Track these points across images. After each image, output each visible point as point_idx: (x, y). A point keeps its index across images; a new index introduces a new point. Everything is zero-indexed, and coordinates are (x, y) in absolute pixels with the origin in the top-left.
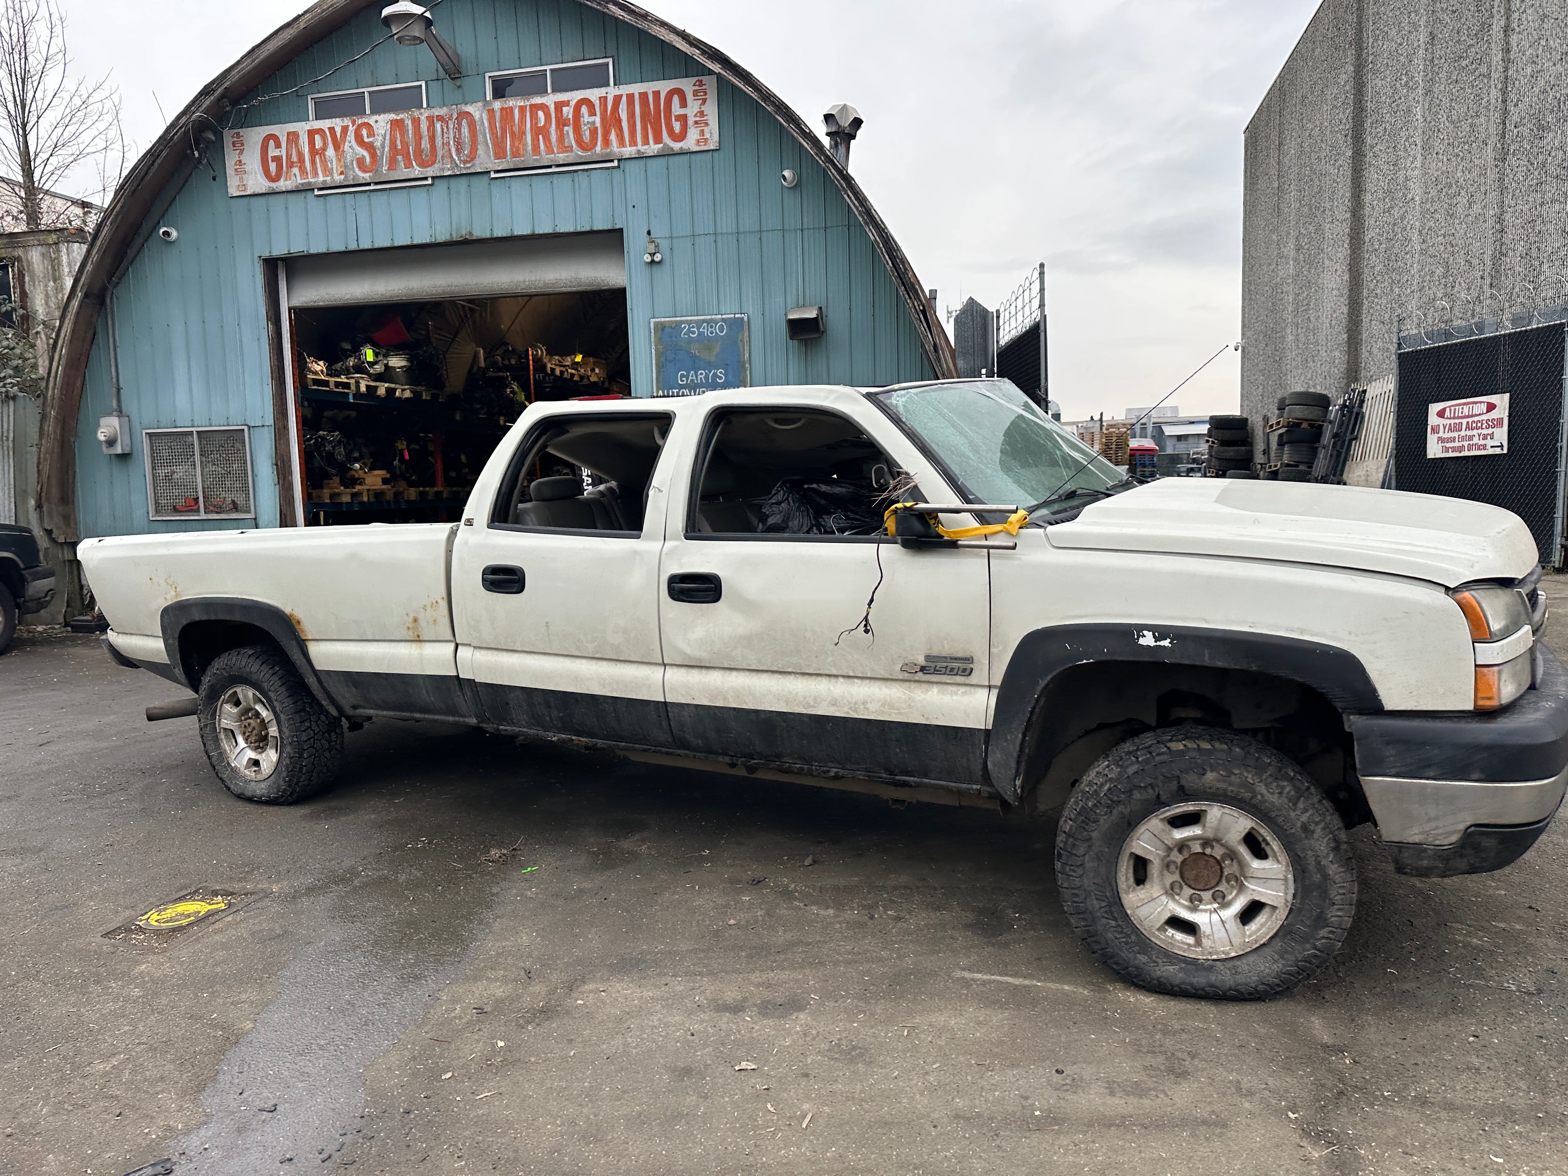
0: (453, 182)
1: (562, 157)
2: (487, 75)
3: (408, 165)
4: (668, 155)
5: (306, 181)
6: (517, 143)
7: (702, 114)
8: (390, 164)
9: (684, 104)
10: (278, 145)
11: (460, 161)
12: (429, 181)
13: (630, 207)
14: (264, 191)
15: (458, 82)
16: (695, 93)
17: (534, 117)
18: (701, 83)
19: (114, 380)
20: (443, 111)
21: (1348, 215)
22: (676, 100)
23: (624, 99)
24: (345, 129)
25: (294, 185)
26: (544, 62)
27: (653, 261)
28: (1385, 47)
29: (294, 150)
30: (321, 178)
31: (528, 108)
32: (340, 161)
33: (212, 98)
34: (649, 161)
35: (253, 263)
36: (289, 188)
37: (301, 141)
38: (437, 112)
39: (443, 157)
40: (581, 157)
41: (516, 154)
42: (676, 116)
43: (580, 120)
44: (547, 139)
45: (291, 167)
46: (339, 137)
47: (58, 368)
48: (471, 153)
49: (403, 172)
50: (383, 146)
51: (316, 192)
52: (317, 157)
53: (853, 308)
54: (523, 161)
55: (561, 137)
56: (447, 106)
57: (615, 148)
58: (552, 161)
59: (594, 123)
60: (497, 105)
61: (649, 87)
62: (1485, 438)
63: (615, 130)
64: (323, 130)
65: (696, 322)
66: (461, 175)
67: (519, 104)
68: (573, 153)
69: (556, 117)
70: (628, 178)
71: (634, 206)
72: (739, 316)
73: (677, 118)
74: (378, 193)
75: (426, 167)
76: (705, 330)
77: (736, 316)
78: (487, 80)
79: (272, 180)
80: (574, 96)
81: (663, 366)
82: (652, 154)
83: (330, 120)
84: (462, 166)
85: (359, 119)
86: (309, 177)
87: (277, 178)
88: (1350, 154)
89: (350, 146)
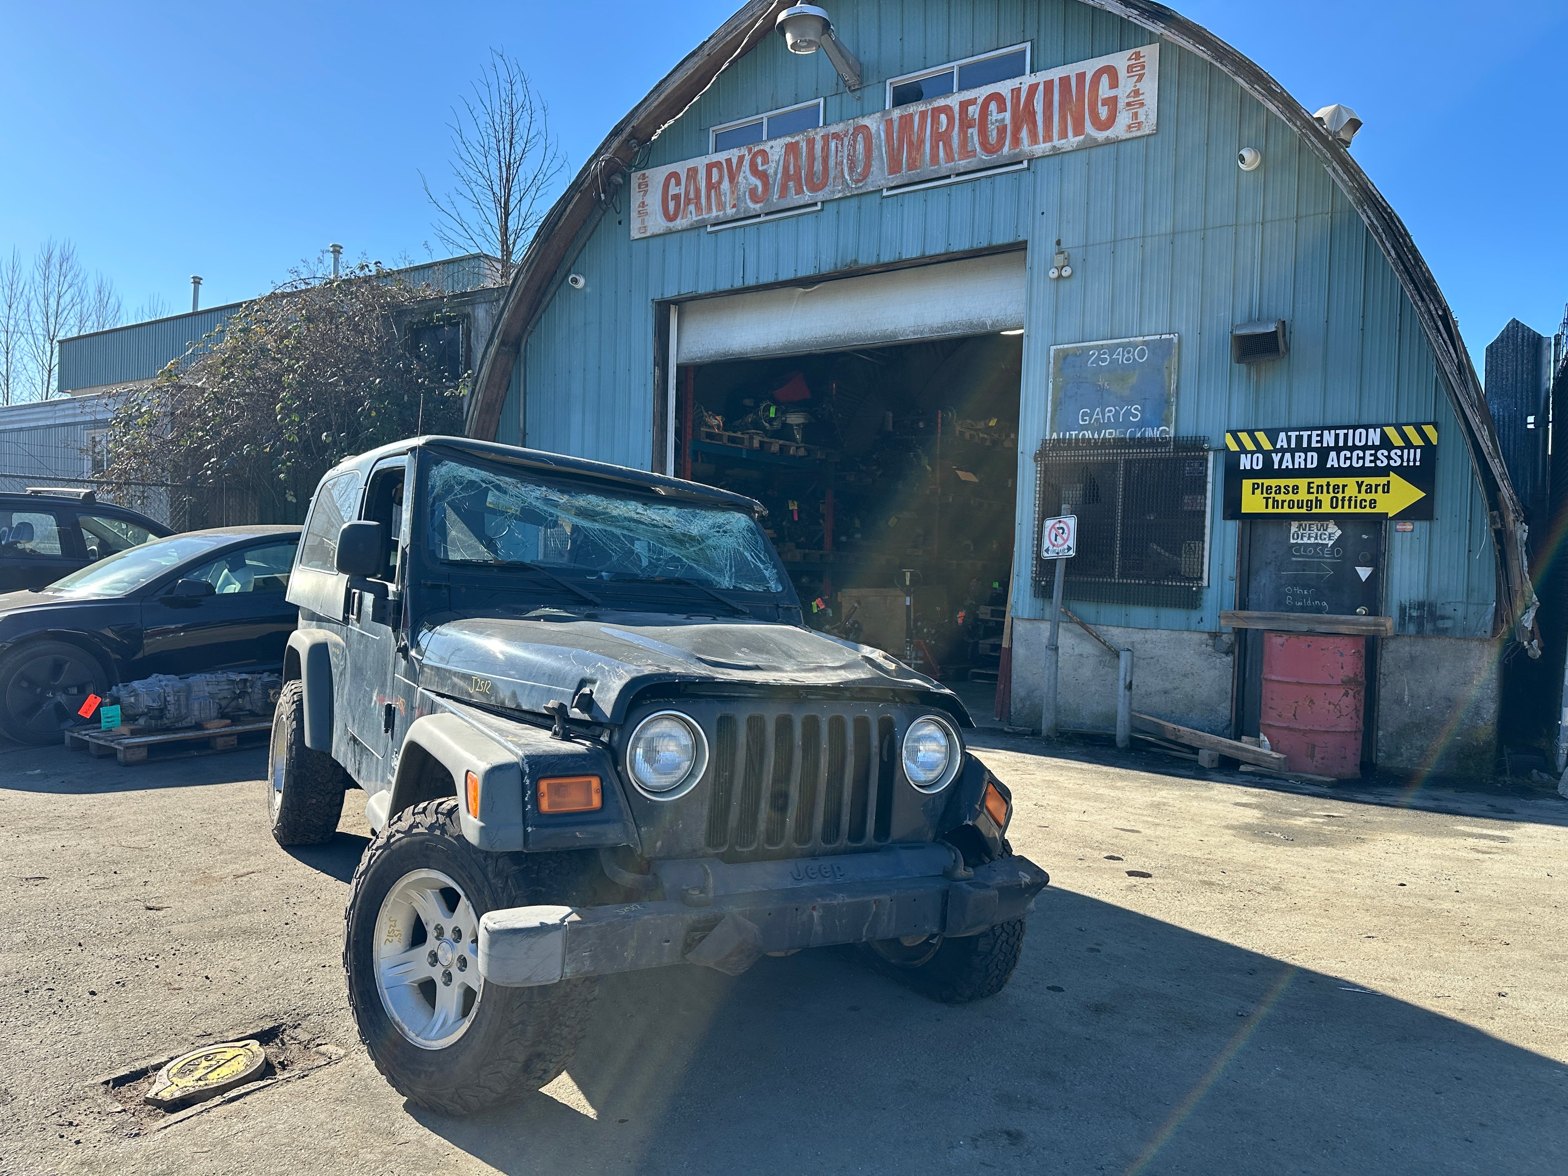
0: (843, 203)
1: (963, 164)
2: (888, 82)
3: (799, 192)
4: (1090, 148)
5: (700, 217)
6: (914, 154)
7: (1137, 93)
8: (781, 192)
9: (1114, 84)
10: (678, 183)
11: (853, 180)
12: (819, 207)
13: (1038, 213)
14: (661, 232)
15: (858, 94)
16: (1130, 69)
18: (1138, 56)
20: (839, 128)
22: (1105, 80)
23: (1041, 87)
24: (741, 159)
25: (689, 223)
26: (952, 58)
27: (1060, 276)
29: (692, 187)
30: (714, 213)
31: (929, 112)
32: (733, 193)
33: (620, 138)
34: (1066, 156)
35: (646, 306)
36: (684, 226)
37: (699, 176)
38: (834, 129)
39: (835, 178)
40: (984, 161)
41: (912, 166)
42: (1103, 100)
43: (987, 119)
44: (948, 146)
45: (688, 205)
46: (734, 168)
48: (864, 169)
49: (793, 199)
50: (776, 173)
51: (709, 229)
52: (713, 191)
53: (1332, 320)
54: (918, 174)
55: (964, 140)
56: (844, 121)
57: (1026, 145)
58: (950, 170)
59: (1004, 119)
60: (896, 113)
61: (1071, 70)
63: (1027, 126)
64: (720, 163)
65: (1108, 347)
66: (852, 196)
67: (920, 109)
68: (977, 158)
69: (960, 119)
70: (1039, 181)
71: (1043, 213)
72: (1167, 336)
73: (1105, 102)
74: (768, 224)
75: (817, 191)
76: (1120, 356)
77: (1163, 337)
78: (888, 88)
79: (671, 219)
80: (982, 92)
81: (1061, 403)
82: (1071, 149)
83: (728, 151)
84: (853, 186)
85: (756, 147)
86: (704, 214)
87: (674, 217)
89: (745, 176)
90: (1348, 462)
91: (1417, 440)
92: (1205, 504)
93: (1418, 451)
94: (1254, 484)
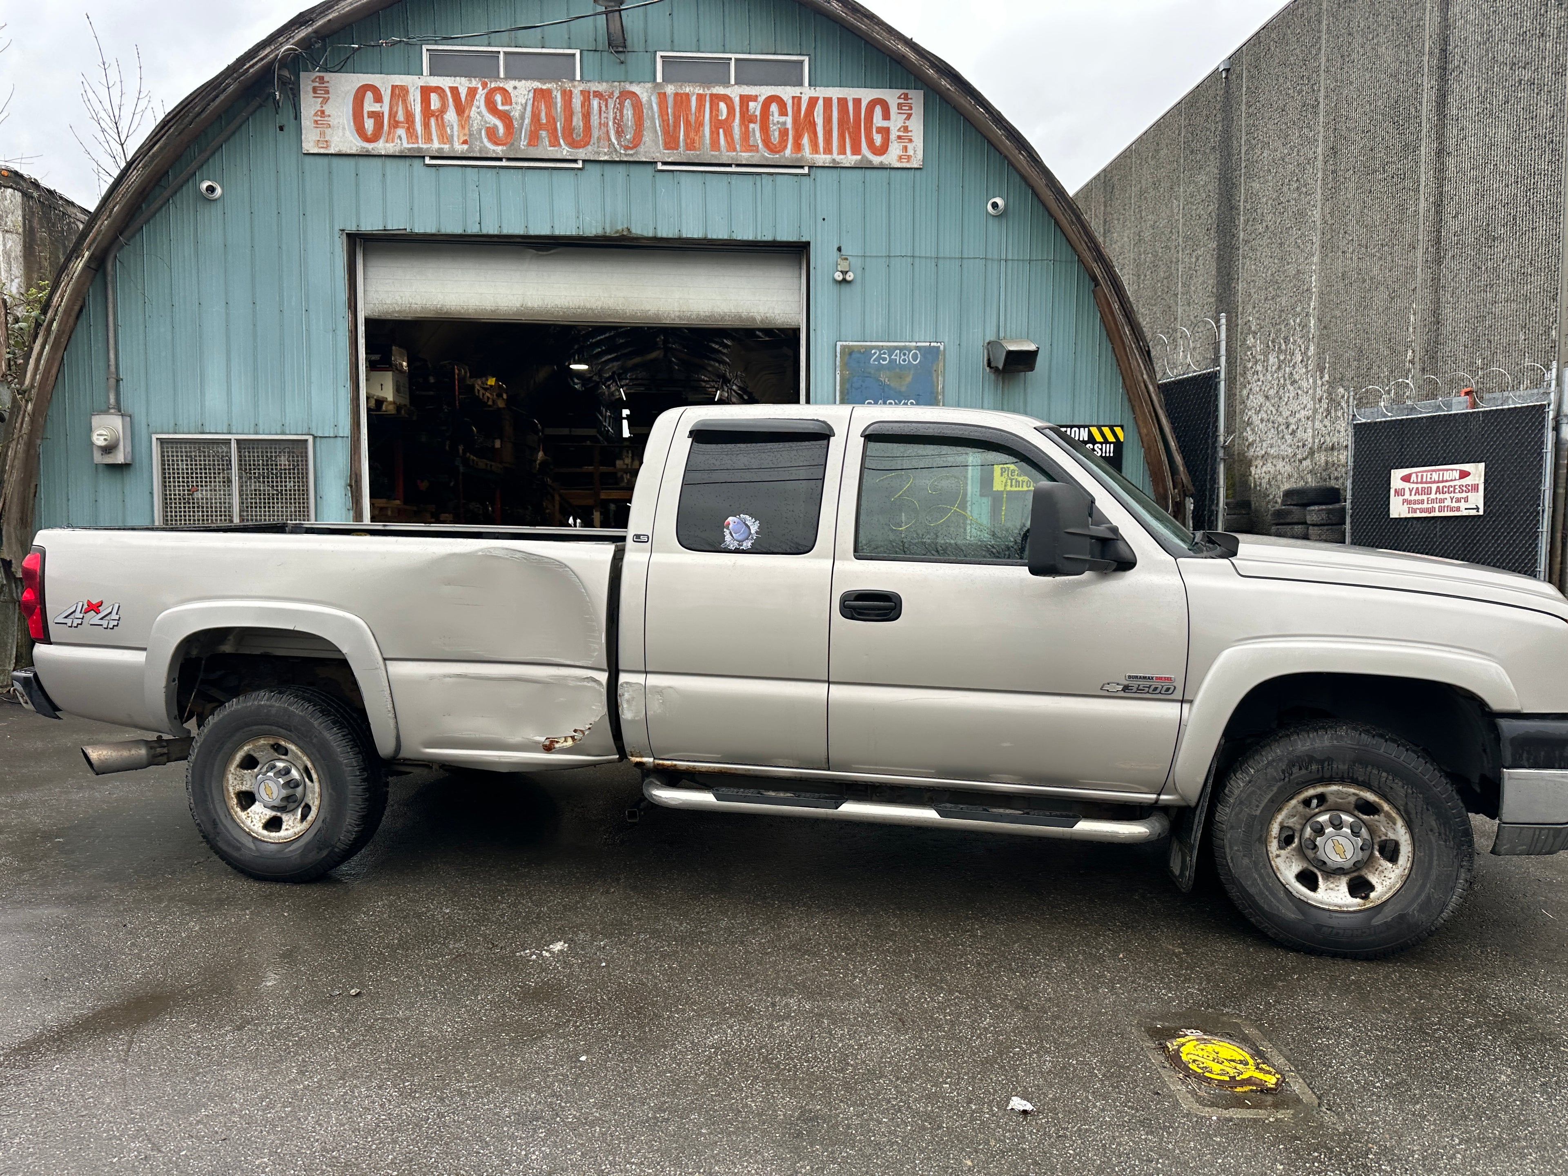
0: (608, 169)
1: (745, 156)
2: (659, 54)
3: (555, 143)
4: (866, 168)
5: (415, 146)
6: (692, 135)
7: (906, 129)
8: (530, 139)
9: (886, 116)
10: (378, 99)
11: (621, 146)
12: (580, 165)
13: (820, 219)
14: (353, 151)
15: (622, 57)
16: (900, 106)
17: (714, 108)
18: (906, 97)
19: (113, 369)
20: (602, 87)
21: (1213, 300)
22: (878, 110)
23: (821, 102)
24: (472, 92)
25: (397, 149)
26: (727, 49)
27: (844, 280)
28: (1265, 155)
29: (400, 108)
30: (436, 145)
31: (708, 98)
32: (463, 127)
34: (844, 172)
35: (332, 236)
36: (390, 152)
37: (411, 97)
38: (595, 87)
39: (599, 139)
40: (767, 159)
41: (690, 146)
42: (877, 128)
43: (769, 119)
44: (729, 134)
45: (395, 127)
46: (463, 99)
48: (634, 138)
49: (546, 149)
50: (522, 117)
51: (428, 161)
52: (433, 121)
53: (1055, 345)
54: (698, 155)
55: (746, 135)
56: (607, 82)
57: (807, 152)
58: (732, 158)
59: (785, 123)
60: (670, 89)
61: (850, 93)
62: (1458, 500)
63: (808, 135)
64: (443, 90)
65: (888, 348)
66: (619, 162)
67: (696, 91)
68: (759, 154)
69: (740, 112)
70: (818, 188)
71: (824, 219)
72: (935, 344)
73: (880, 130)
74: (512, 171)
75: (577, 148)
76: (896, 356)
78: (658, 60)
79: (368, 140)
80: (763, 91)
81: (848, 393)
82: (848, 165)
83: (453, 78)
84: (622, 152)
85: (491, 82)
86: (420, 141)
87: (374, 138)
88: (1214, 246)
89: (479, 112)
91: (1111, 438)
93: (1112, 445)
94: (1002, 469)
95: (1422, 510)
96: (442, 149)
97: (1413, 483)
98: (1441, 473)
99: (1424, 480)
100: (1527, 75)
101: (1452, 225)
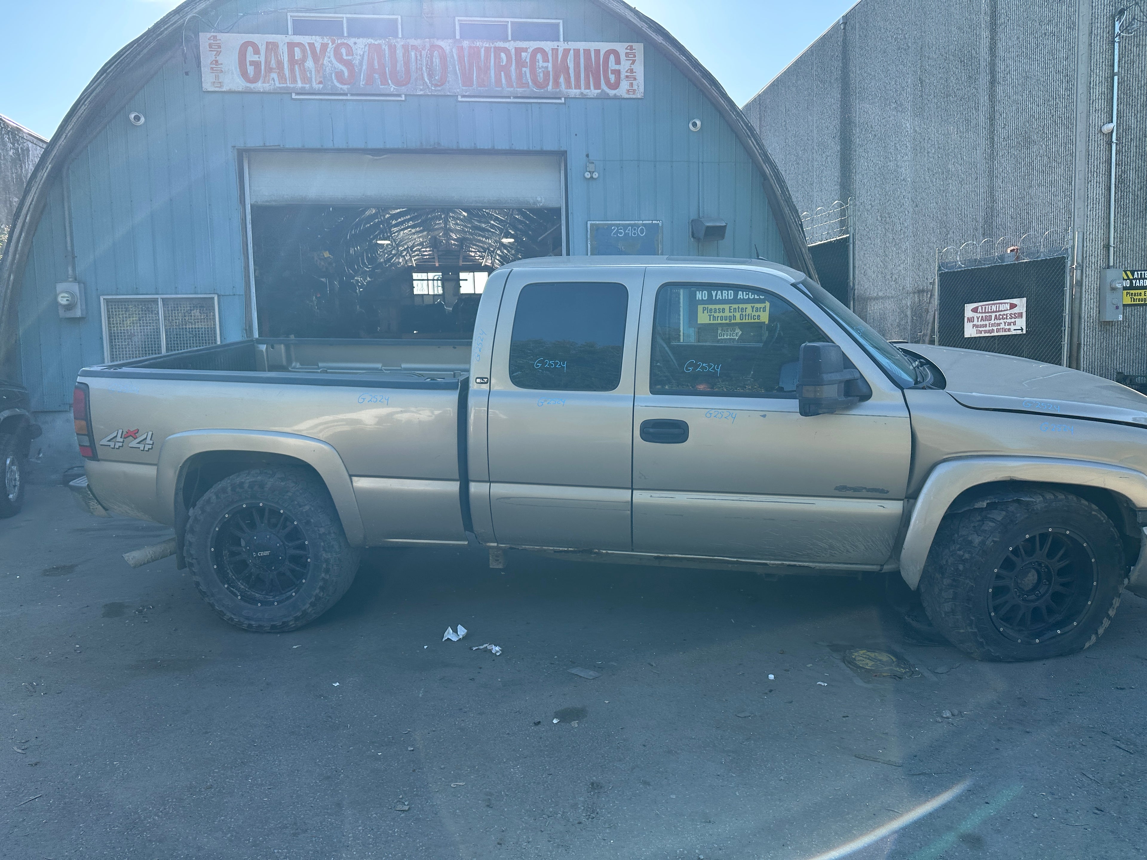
1: (520, 91)
2: (457, 19)
3: (385, 82)
4: (604, 99)
5: (285, 85)
6: (482, 76)
7: (632, 71)
8: (367, 80)
10: (257, 52)
11: (432, 84)
12: (403, 98)
13: (573, 135)
14: (240, 90)
15: (431, 20)
16: (627, 54)
17: (497, 57)
18: (631, 48)
19: (69, 248)
20: (417, 42)
22: (612, 58)
23: (572, 52)
24: (324, 46)
25: (272, 87)
26: (505, 15)
27: (592, 177)
29: (273, 58)
30: (300, 85)
31: (492, 50)
32: (319, 72)
34: (589, 101)
35: (226, 151)
36: (266, 90)
37: (280, 51)
38: (412, 42)
39: (416, 79)
40: (535, 92)
42: (611, 70)
43: (536, 64)
44: (508, 77)
45: (270, 73)
46: (318, 52)
47: (20, 234)
48: (441, 78)
49: (379, 87)
50: (361, 64)
51: (294, 96)
52: (297, 67)
53: (737, 222)
54: (487, 91)
55: (520, 76)
56: (420, 38)
57: (563, 88)
58: (511, 93)
59: (547, 67)
60: (466, 44)
61: (593, 46)
62: (1009, 324)
63: (564, 75)
64: (303, 45)
65: (623, 225)
66: (432, 95)
67: (484, 45)
68: (530, 89)
69: (515, 59)
70: (572, 114)
71: (576, 135)
72: (656, 222)
73: (614, 72)
74: (354, 103)
75: (401, 86)
76: (629, 231)
77: (654, 222)
78: (457, 23)
79: (250, 81)
80: (531, 45)
82: (592, 97)
83: (310, 37)
84: (433, 88)
85: (338, 39)
86: (288, 83)
87: (255, 80)
88: (838, 149)
89: (329, 60)
90: (747, 296)
92: (679, 319)
94: (703, 308)
95: (985, 332)
96: (305, 87)
97: (980, 313)
98: (998, 305)
99: (987, 311)
100: (1050, 28)
101: (1001, 133)
